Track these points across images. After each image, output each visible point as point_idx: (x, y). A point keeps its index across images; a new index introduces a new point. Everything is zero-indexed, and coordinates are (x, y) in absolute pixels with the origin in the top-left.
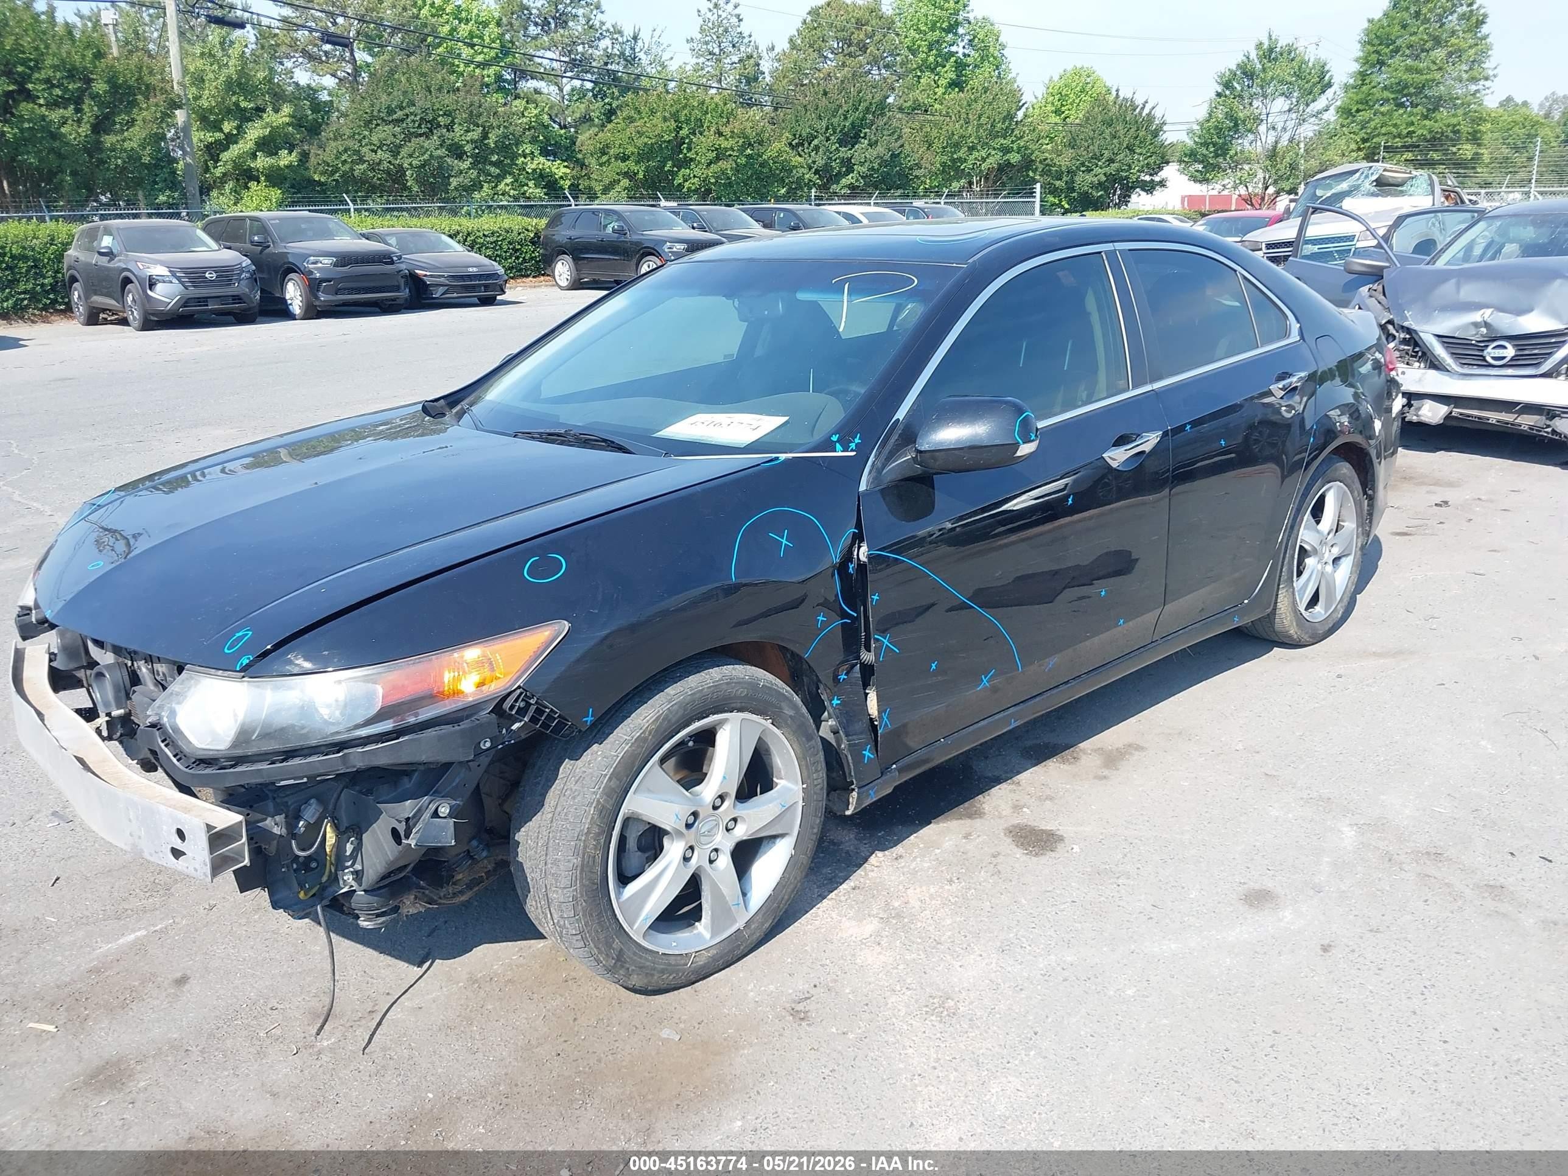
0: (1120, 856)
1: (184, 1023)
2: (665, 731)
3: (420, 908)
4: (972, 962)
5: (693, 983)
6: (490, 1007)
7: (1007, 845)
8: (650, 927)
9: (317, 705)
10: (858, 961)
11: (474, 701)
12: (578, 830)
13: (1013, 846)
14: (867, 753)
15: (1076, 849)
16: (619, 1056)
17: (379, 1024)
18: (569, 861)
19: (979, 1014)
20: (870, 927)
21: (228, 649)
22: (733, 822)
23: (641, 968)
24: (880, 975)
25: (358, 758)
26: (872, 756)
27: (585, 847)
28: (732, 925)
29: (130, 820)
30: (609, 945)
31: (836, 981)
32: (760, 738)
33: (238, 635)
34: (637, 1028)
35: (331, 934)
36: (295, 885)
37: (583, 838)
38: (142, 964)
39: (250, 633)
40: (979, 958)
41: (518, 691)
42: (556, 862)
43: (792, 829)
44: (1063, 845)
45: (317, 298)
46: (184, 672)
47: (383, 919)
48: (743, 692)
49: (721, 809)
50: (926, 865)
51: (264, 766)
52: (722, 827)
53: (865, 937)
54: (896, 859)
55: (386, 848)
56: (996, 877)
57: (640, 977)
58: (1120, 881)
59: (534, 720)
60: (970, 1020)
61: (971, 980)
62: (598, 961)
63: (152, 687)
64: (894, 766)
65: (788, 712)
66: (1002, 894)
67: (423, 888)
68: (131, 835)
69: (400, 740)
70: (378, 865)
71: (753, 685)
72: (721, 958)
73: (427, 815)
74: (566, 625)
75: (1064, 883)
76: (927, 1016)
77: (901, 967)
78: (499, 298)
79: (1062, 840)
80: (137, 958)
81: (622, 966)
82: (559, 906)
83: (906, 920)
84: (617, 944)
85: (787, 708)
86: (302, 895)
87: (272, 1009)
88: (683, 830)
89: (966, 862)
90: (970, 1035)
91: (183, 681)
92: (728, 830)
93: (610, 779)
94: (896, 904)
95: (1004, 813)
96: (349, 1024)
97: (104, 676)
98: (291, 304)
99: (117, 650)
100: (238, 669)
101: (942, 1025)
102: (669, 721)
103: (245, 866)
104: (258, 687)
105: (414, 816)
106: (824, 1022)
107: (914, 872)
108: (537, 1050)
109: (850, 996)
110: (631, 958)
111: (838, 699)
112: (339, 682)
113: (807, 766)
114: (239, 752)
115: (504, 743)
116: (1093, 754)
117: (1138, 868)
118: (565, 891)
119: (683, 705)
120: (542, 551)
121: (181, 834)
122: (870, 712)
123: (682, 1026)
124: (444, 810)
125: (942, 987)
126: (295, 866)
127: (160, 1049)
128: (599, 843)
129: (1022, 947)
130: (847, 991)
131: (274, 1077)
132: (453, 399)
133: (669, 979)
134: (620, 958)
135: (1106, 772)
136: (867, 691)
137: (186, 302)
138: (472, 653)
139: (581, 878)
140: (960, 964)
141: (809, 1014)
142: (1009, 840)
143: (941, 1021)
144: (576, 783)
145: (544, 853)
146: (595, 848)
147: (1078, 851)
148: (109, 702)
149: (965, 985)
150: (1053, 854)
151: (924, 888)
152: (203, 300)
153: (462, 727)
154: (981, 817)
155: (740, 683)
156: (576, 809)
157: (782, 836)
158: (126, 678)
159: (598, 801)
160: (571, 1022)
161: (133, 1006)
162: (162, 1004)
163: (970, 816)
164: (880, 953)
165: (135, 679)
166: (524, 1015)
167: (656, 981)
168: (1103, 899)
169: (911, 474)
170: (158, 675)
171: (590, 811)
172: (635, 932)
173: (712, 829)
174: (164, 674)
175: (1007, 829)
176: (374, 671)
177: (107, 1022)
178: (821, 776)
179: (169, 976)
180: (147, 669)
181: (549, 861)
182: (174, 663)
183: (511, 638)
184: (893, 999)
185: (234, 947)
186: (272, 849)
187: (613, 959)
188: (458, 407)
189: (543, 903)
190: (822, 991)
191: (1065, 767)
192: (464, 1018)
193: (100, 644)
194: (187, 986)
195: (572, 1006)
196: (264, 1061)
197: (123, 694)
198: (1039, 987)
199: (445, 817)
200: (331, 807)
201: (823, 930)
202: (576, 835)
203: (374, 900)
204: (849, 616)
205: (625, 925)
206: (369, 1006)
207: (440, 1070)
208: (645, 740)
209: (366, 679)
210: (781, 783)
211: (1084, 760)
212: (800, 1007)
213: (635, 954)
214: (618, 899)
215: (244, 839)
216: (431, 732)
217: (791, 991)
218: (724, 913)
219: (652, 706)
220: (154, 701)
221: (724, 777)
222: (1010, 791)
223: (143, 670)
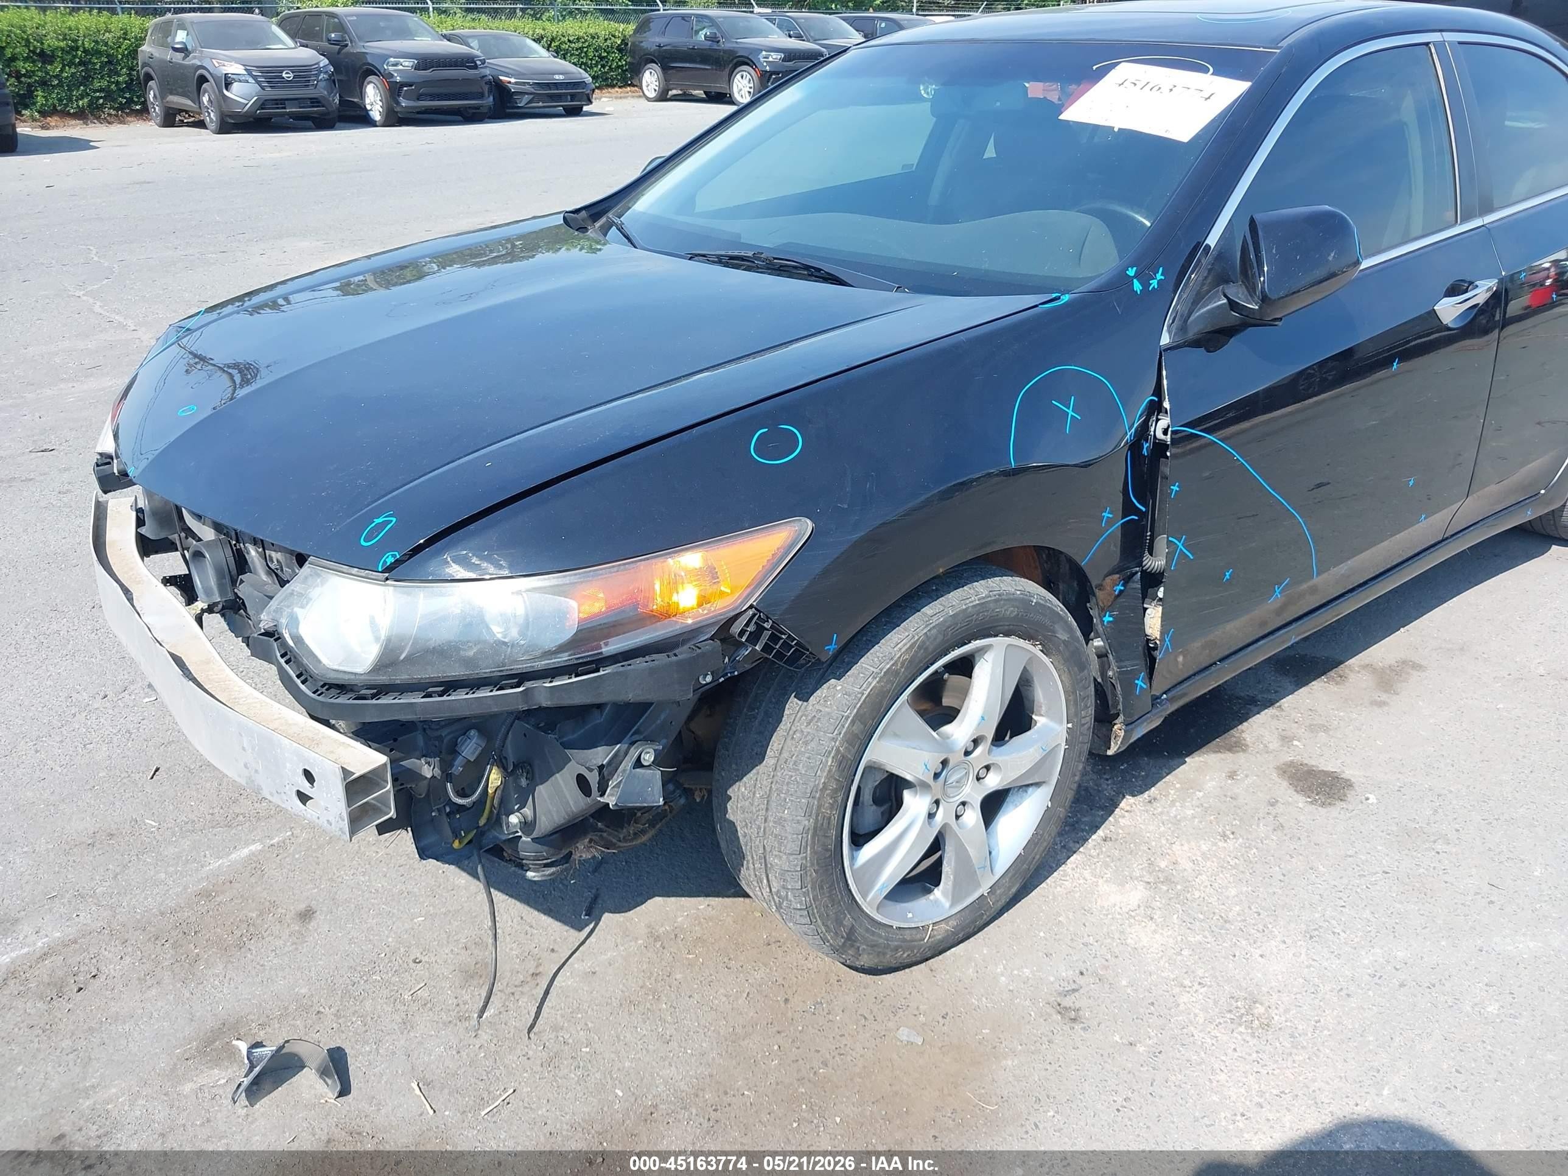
0: (1429, 812)
1: (313, 974)
2: (921, 661)
3: (596, 852)
4: (1275, 950)
5: (927, 960)
6: (678, 976)
7: (1283, 790)
8: (886, 898)
9: (487, 618)
10: (1129, 941)
11: (694, 624)
12: (812, 784)
13: (1291, 791)
14: (1139, 682)
15: (1373, 799)
16: (849, 1058)
17: (547, 992)
18: (798, 822)
19: (1300, 1027)
20: (1136, 894)
21: (365, 541)
22: (985, 770)
23: (873, 946)
24: (1162, 962)
25: (544, 692)
26: (1145, 686)
27: (819, 807)
28: (975, 890)
29: (244, 749)
30: (839, 922)
31: (1106, 968)
32: (1025, 670)
33: (377, 521)
34: (865, 1018)
35: (492, 890)
36: (448, 832)
37: (818, 795)
38: (259, 889)
39: (394, 520)
40: (1283, 946)
41: (751, 612)
42: (780, 822)
43: (1051, 774)
44: (1353, 793)
45: (398, 103)
46: (307, 565)
47: (553, 870)
48: (1011, 611)
49: (973, 756)
50: (1190, 812)
51: (417, 699)
52: (972, 777)
53: (1132, 909)
54: (1150, 802)
55: (568, 796)
56: (1279, 833)
57: (871, 956)
58: (1439, 847)
59: (767, 648)
60: (1292, 1036)
61: (1280, 977)
62: (824, 940)
63: (264, 577)
64: (1165, 696)
65: (1063, 636)
66: (1292, 857)
67: (601, 830)
68: (246, 766)
69: (601, 673)
70: (555, 814)
71: (1024, 602)
72: (962, 930)
73: (628, 763)
74: (808, 525)
75: (1368, 845)
76: (1233, 1026)
77: (1185, 952)
78: (585, 108)
79: (1351, 785)
80: (253, 880)
81: (852, 946)
82: (781, 874)
83: (1179, 887)
84: (848, 920)
85: (1061, 631)
86: (456, 845)
87: (415, 962)
88: (930, 781)
89: (1239, 811)
90: (1296, 1058)
91: (306, 578)
92: (978, 779)
93: (853, 722)
94: (1163, 865)
95: (1271, 747)
96: (509, 990)
97: (204, 557)
98: (371, 110)
99: (218, 527)
100: (380, 570)
101: (1255, 1041)
102: (926, 649)
103: (391, 818)
104: (409, 594)
105: (610, 763)
106: (1103, 1026)
107: (1177, 822)
108: (746, 1042)
109: (1129, 991)
110: (863, 936)
111: (1110, 616)
112: (519, 593)
113: (1076, 701)
114: (382, 679)
115: (727, 674)
116: (1363, 672)
117: (1457, 830)
118: (791, 858)
119: (944, 628)
120: (772, 420)
121: (309, 776)
122: (1148, 631)
123: (922, 1018)
124: (648, 758)
125: (1244, 985)
126: (448, 810)
127: (286, 1008)
128: (836, 801)
129: (1334, 933)
130: (1124, 983)
131: (426, 1059)
132: (597, 211)
133: (904, 956)
134: (851, 937)
135: (1384, 697)
136: (1145, 606)
137: (263, 104)
138: (691, 559)
139: (813, 843)
140: (1259, 952)
141: (1081, 1013)
142: (1285, 784)
143: (1253, 1035)
144: (809, 724)
145: (764, 807)
146: (832, 806)
147: (1375, 801)
148: (211, 589)
149: (1274, 984)
150: (1343, 804)
151: (1193, 843)
152: (281, 102)
153: (680, 657)
154: (1244, 751)
155: (1011, 599)
156: (809, 758)
157: (1038, 784)
158: (231, 561)
159: (838, 750)
160: (783, 1004)
161: (252, 945)
162: (285, 945)
163: (1230, 749)
164: (1155, 932)
165: (242, 564)
166: (722, 991)
167: (888, 960)
168: (1422, 870)
169: (1225, 324)
170: (272, 562)
171: (827, 762)
172: (869, 904)
173: (961, 778)
174: (278, 561)
175: (1278, 768)
176: (567, 580)
177: (221, 967)
178: (1089, 713)
179: (292, 908)
180: (257, 552)
181: (771, 818)
182: (291, 552)
183: (740, 540)
184: (1184, 998)
185: (364, 874)
186: (421, 790)
187: (842, 937)
188: (603, 220)
189: (757, 865)
190: (1092, 981)
191: (1333, 688)
192: (650, 989)
193: (199, 517)
194: (313, 924)
195: (780, 981)
196: (412, 1034)
197: (228, 580)
198: (1370, 993)
199: (650, 766)
200: (498, 743)
201: (1077, 895)
202: (809, 791)
203: (544, 850)
204: (1137, 511)
205: (858, 897)
206: (531, 966)
207: (627, 1064)
208: (896, 673)
209: (557, 591)
210: (1040, 721)
211: (1352, 677)
212: (1067, 1002)
213: (867, 930)
214: (852, 865)
215: (389, 786)
216: (639, 663)
217: (1052, 979)
218: (968, 875)
219: (905, 630)
220: (271, 598)
221: (983, 718)
222: (1272, 717)
223: (253, 553)
